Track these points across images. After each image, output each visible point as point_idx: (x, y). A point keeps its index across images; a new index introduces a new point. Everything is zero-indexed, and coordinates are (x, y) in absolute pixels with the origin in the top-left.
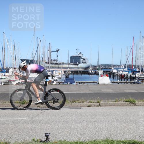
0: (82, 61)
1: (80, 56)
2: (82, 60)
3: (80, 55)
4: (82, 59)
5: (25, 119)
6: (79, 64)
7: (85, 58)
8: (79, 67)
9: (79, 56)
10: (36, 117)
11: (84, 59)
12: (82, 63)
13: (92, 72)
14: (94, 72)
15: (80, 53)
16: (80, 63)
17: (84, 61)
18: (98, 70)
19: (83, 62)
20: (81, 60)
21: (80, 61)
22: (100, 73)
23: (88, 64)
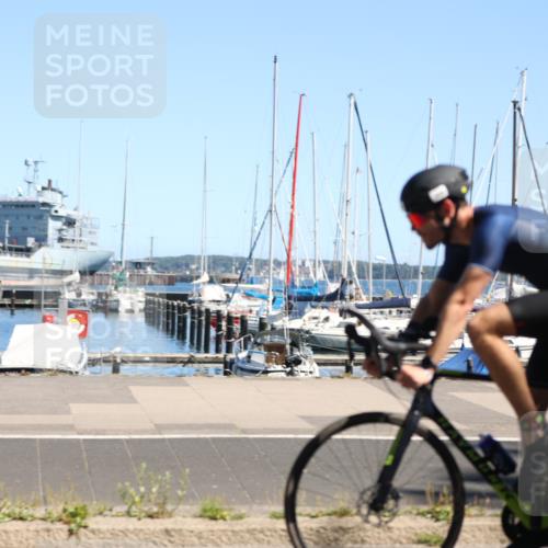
0: (60, 230)
1: (44, 204)
2: (59, 224)
3: (48, 197)
4: (57, 218)
6: (40, 246)
7: (74, 215)
8: (40, 266)
9: (41, 200)
11: (70, 223)
12: (58, 245)
13: (83, 297)
14: (92, 297)
15: (49, 187)
16: (42, 240)
17: (69, 233)
18: (116, 288)
19: (61, 240)
20: (53, 226)
21: (45, 230)
23: (90, 248)
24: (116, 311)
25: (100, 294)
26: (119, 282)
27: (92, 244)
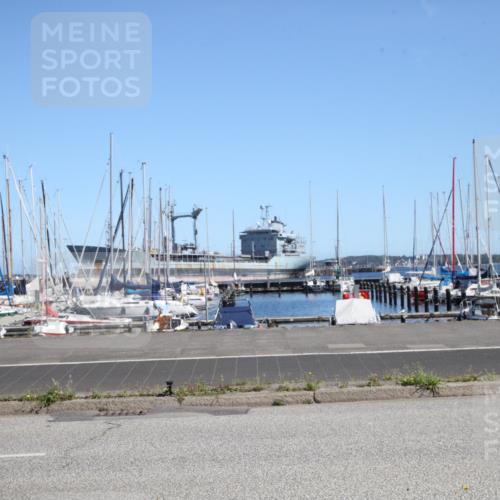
0: (284, 246)
1: (273, 231)
2: (283, 242)
3: (275, 227)
4: (282, 239)
5: (43, 454)
6: (273, 256)
7: (292, 236)
8: (274, 268)
9: (271, 229)
10: (83, 446)
11: (289, 241)
12: (283, 255)
13: (318, 284)
14: (323, 284)
15: (275, 221)
16: (273, 252)
17: (289, 248)
18: (338, 278)
19: (284, 251)
20: (279, 244)
21: (275, 246)
22: (344, 288)
23: (302, 255)
24: (339, 291)
25: (328, 282)
26: (338, 274)
27: (303, 253)
